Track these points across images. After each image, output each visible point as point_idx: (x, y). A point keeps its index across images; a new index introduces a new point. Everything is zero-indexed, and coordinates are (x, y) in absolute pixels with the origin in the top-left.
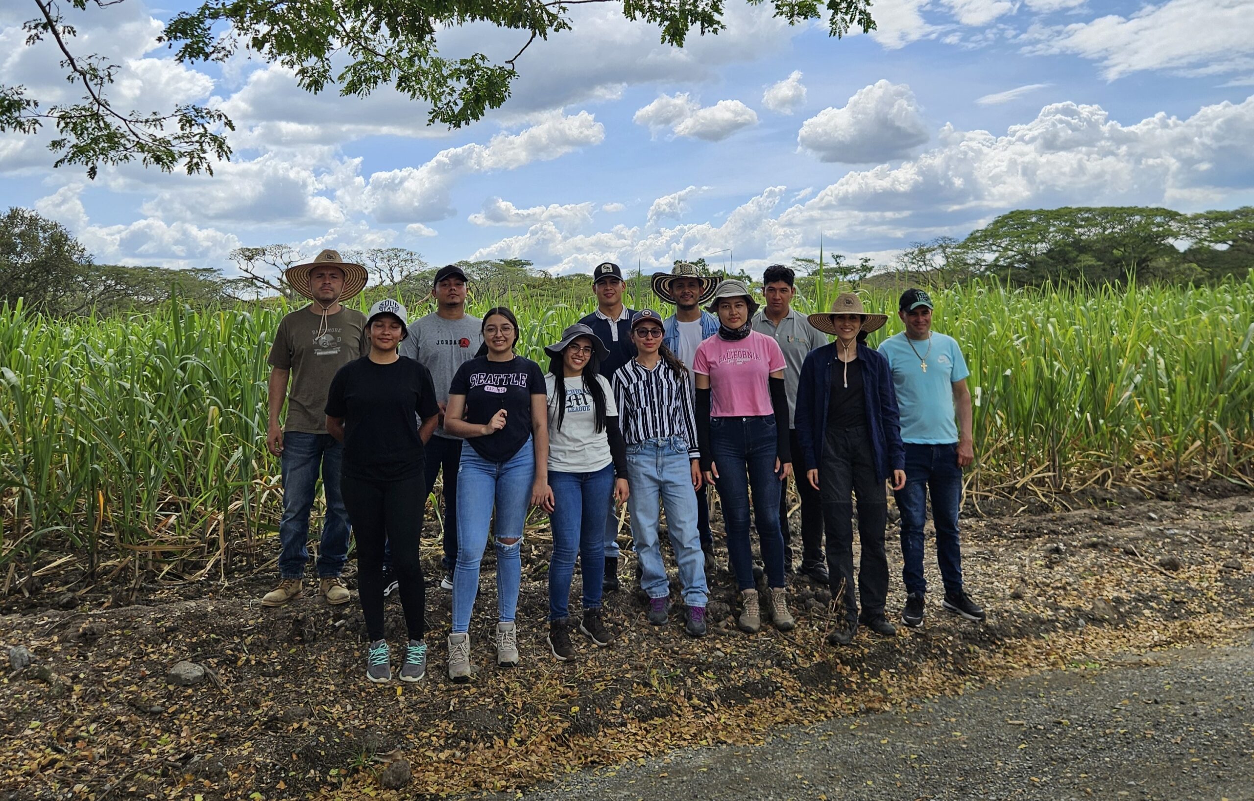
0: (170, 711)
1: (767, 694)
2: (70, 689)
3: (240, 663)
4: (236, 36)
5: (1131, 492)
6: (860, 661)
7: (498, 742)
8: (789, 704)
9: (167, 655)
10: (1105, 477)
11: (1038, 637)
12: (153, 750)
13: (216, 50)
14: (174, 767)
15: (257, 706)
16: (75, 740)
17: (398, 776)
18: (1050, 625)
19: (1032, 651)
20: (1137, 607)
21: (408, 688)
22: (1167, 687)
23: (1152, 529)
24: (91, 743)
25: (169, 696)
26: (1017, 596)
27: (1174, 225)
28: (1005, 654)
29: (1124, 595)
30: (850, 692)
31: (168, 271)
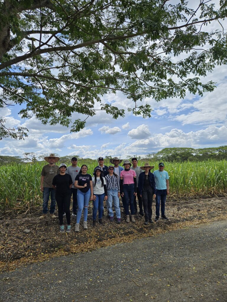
0: (24, 238)
1: (132, 233)
2: (5, 235)
3: (36, 229)
4: (33, 114)
5: (190, 198)
6: (148, 227)
7: (85, 243)
8: (136, 235)
9: (23, 228)
10: (186, 195)
11: (177, 223)
12: (22, 245)
13: (29, 116)
14: (26, 248)
15: (40, 237)
16: (7, 244)
17: (68, 249)
18: (179, 221)
19: (177, 225)
20: (194, 218)
21: (68, 234)
22: (201, 231)
23: (195, 204)
24: (10, 244)
25: (24, 235)
26: (173, 216)
27: (193, 151)
28: (172, 226)
29: (191, 215)
30: (146, 233)
31: (11, 157)
